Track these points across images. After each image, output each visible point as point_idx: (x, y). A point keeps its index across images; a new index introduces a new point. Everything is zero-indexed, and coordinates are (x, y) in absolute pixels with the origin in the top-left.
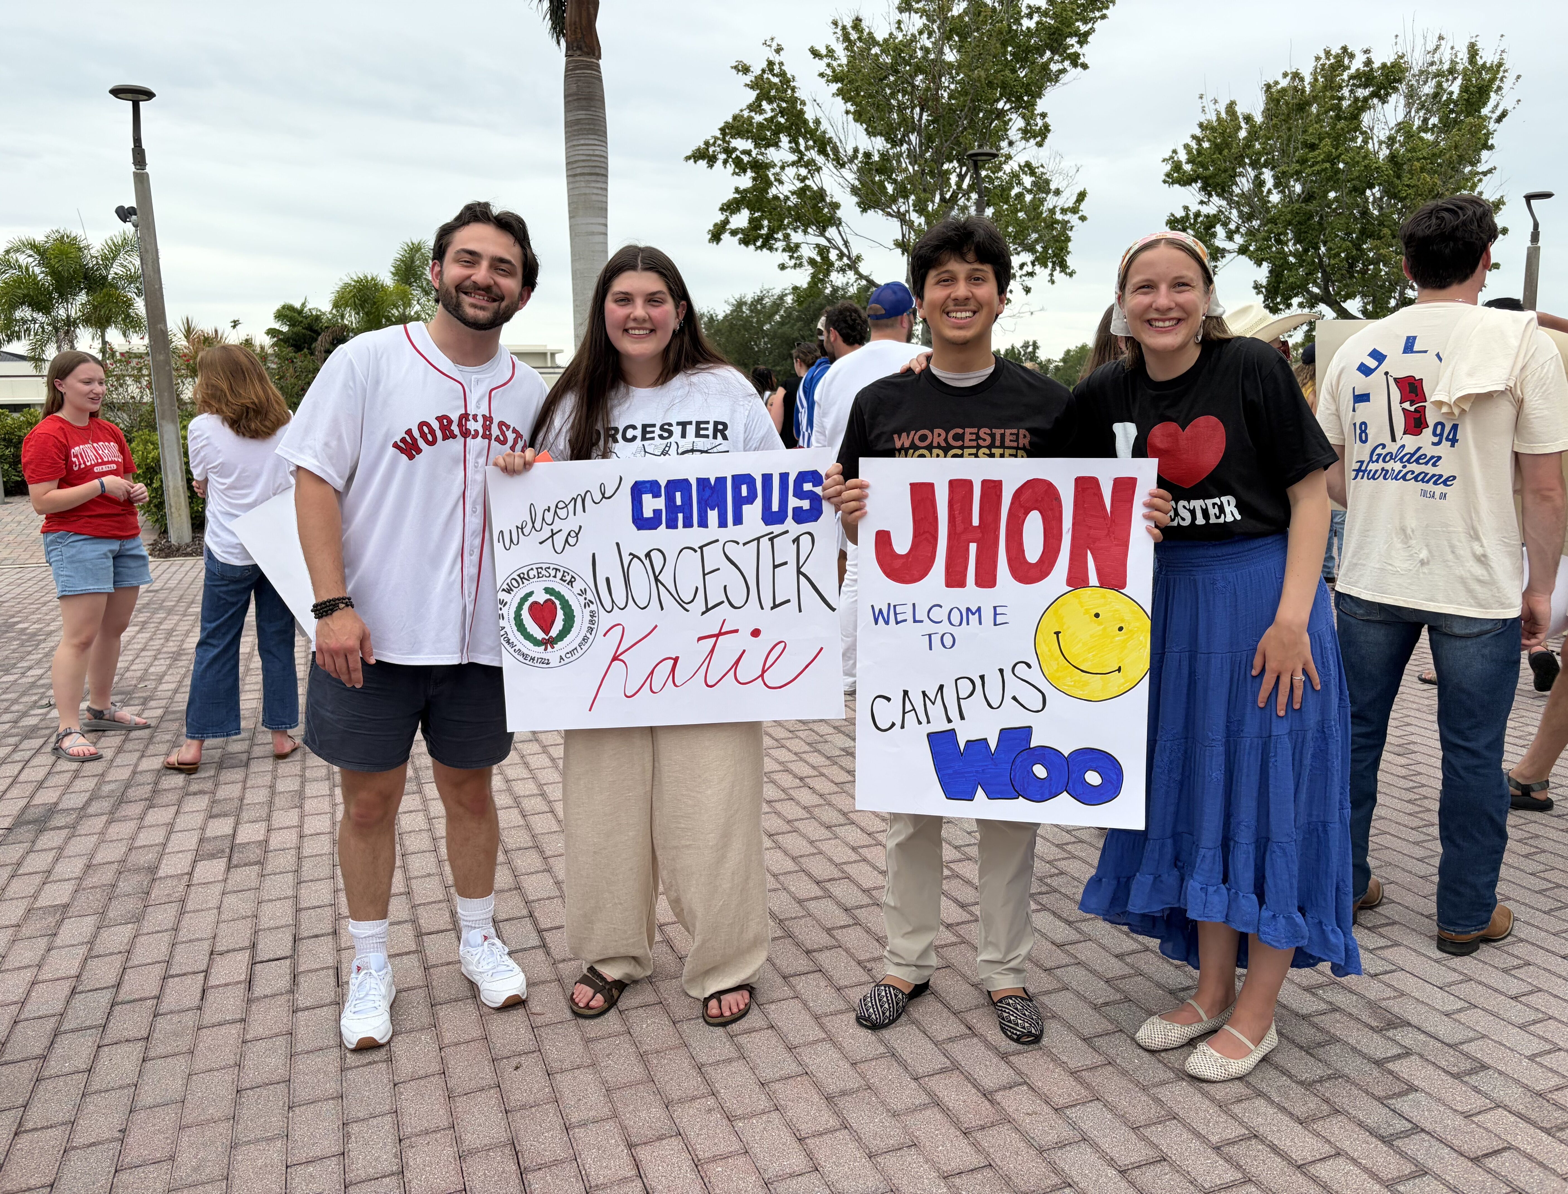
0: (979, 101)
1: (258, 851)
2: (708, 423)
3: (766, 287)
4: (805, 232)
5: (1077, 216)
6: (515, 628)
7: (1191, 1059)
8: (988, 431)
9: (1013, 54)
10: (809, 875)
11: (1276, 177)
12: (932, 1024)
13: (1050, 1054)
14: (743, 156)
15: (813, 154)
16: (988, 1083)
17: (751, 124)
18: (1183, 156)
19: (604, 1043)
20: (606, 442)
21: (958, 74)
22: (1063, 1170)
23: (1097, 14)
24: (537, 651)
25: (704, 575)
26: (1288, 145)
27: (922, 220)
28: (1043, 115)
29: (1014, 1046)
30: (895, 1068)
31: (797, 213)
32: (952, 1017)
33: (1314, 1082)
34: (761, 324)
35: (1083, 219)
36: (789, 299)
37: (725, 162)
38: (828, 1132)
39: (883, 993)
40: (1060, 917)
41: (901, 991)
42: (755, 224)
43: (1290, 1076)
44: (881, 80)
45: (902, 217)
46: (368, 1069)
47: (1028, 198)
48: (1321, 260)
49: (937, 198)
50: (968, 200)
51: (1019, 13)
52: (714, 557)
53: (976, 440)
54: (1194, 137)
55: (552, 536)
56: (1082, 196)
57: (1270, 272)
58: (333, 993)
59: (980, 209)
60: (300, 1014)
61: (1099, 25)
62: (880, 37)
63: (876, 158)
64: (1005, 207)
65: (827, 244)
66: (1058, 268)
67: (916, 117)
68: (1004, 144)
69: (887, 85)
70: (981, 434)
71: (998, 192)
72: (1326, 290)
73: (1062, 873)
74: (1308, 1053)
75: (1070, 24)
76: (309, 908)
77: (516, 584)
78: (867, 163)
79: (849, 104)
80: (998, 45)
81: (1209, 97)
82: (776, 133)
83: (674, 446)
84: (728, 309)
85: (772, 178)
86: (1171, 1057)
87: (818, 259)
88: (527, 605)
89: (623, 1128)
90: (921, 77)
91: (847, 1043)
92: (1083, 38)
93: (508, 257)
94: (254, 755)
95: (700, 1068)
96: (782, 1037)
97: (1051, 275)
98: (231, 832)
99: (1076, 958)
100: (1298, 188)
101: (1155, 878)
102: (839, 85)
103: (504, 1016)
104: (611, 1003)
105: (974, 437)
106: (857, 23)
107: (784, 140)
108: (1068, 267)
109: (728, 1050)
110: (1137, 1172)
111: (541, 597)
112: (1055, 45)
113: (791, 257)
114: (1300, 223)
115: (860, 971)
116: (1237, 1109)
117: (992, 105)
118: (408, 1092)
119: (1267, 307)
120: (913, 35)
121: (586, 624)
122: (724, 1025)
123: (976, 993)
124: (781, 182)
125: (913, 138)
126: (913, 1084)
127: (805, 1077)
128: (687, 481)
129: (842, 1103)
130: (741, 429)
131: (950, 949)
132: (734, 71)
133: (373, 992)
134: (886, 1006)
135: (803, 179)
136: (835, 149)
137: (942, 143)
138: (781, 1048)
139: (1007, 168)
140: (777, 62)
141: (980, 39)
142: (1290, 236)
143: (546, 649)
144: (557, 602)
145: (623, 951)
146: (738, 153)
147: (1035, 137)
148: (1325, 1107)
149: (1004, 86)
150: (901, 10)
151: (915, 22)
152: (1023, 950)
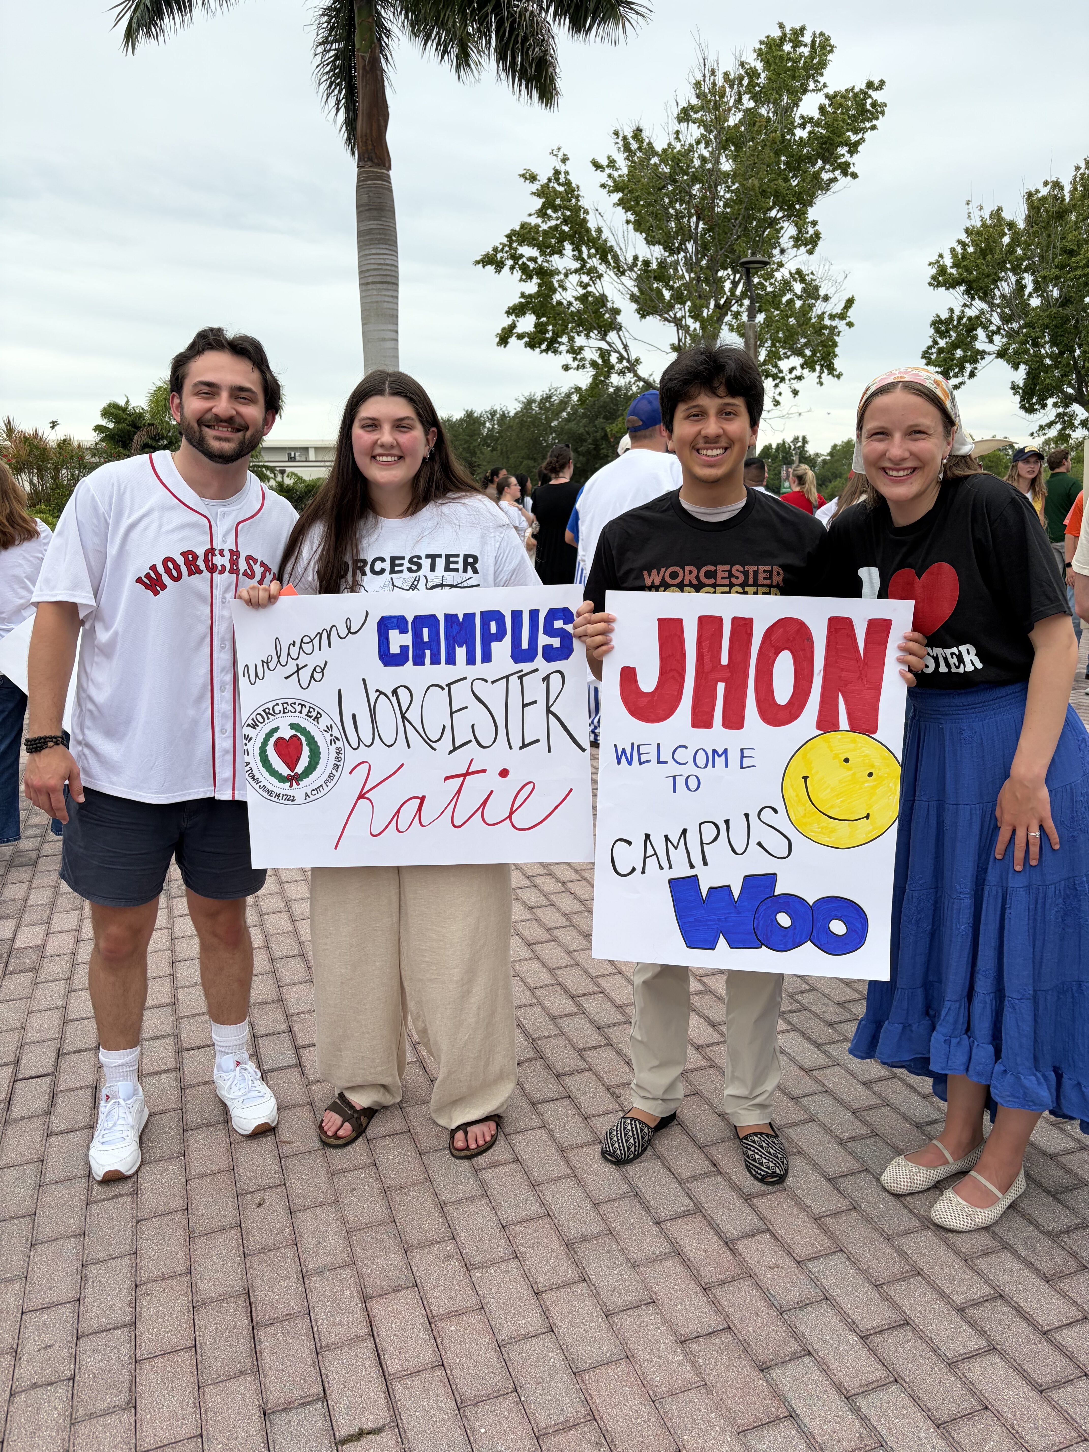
0: (753, 209)
1: (34, 957)
2: (457, 556)
3: (554, 386)
4: (588, 336)
5: (844, 322)
6: (260, 764)
7: (937, 1206)
8: (741, 568)
9: (787, 164)
10: (565, 990)
11: (1036, 282)
12: (677, 1160)
13: (794, 1197)
14: (529, 263)
15: (595, 262)
16: (730, 1230)
17: (537, 232)
18: (948, 261)
19: (350, 1177)
20: (354, 575)
21: (733, 183)
22: (803, 1336)
23: (868, 125)
24: (283, 788)
25: (452, 713)
26: (1047, 251)
27: (697, 325)
28: (814, 223)
29: (758, 1186)
30: (638, 1210)
31: (580, 318)
32: (698, 1151)
33: (1062, 1232)
34: (549, 421)
35: (850, 325)
36: (575, 398)
37: (512, 268)
38: (565, 1285)
39: (629, 1127)
40: (809, 1039)
41: (647, 1125)
42: (540, 328)
43: (1037, 1226)
44: (660, 189)
45: (678, 322)
46: (112, 1203)
47: (798, 304)
48: (1075, 363)
49: (712, 305)
50: (741, 305)
51: (792, 123)
52: (461, 695)
53: (729, 578)
54: (960, 242)
55: (297, 671)
56: (850, 303)
57: (1028, 374)
58: (88, 1116)
59: (752, 317)
60: (53, 1138)
61: (868, 135)
62: (659, 147)
63: (654, 266)
64: (777, 312)
65: (608, 348)
66: (826, 371)
67: (693, 225)
68: (776, 252)
69: (666, 194)
70: (734, 571)
71: (769, 298)
72: (1079, 391)
73: (813, 989)
74: (1056, 1199)
75: (841, 134)
76: (76, 1020)
77: (261, 720)
78: (646, 271)
79: (629, 213)
80: (772, 154)
81: (974, 204)
82: (561, 241)
83: (423, 580)
84: (518, 407)
85: (556, 285)
86: (915, 1202)
87: (600, 361)
88: (272, 740)
89: (360, 1277)
90: (698, 186)
91: (591, 1180)
92: (853, 148)
93: (247, 385)
94: (43, 853)
95: (442, 1207)
96: (526, 1173)
97: (820, 377)
98: (11, 936)
99: (824, 1085)
100: (1056, 293)
101: (904, 1027)
102: (620, 195)
103: (253, 1144)
104: (359, 1131)
105: (726, 575)
106: (638, 133)
107: (568, 247)
108: (834, 369)
109: (471, 1187)
110: (878, 1339)
111: (286, 733)
112: (827, 154)
113: (575, 359)
114: (1056, 326)
115: (608, 1099)
116: (982, 1264)
117: (765, 213)
118: (149, 1230)
119: (1023, 407)
120: (691, 145)
121: (332, 761)
122: (470, 1158)
123: (722, 1124)
124: (565, 289)
125: (690, 246)
126: (655, 1230)
127: (547, 1219)
128: (434, 617)
129: (582, 1250)
130: (491, 561)
131: (699, 1073)
132: (523, 180)
133: (120, 1121)
134: (632, 1141)
135: (585, 286)
136: (616, 258)
137: (717, 251)
138: (524, 1186)
139: (778, 275)
140: (563, 170)
141: (755, 149)
142: (1047, 339)
143: (291, 786)
144: (303, 739)
145: (370, 1079)
146: (524, 259)
147: (806, 245)
148: (1072, 1262)
149: (777, 194)
150: (680, 120)
151: (693, 132)
152: (770, 1085)
